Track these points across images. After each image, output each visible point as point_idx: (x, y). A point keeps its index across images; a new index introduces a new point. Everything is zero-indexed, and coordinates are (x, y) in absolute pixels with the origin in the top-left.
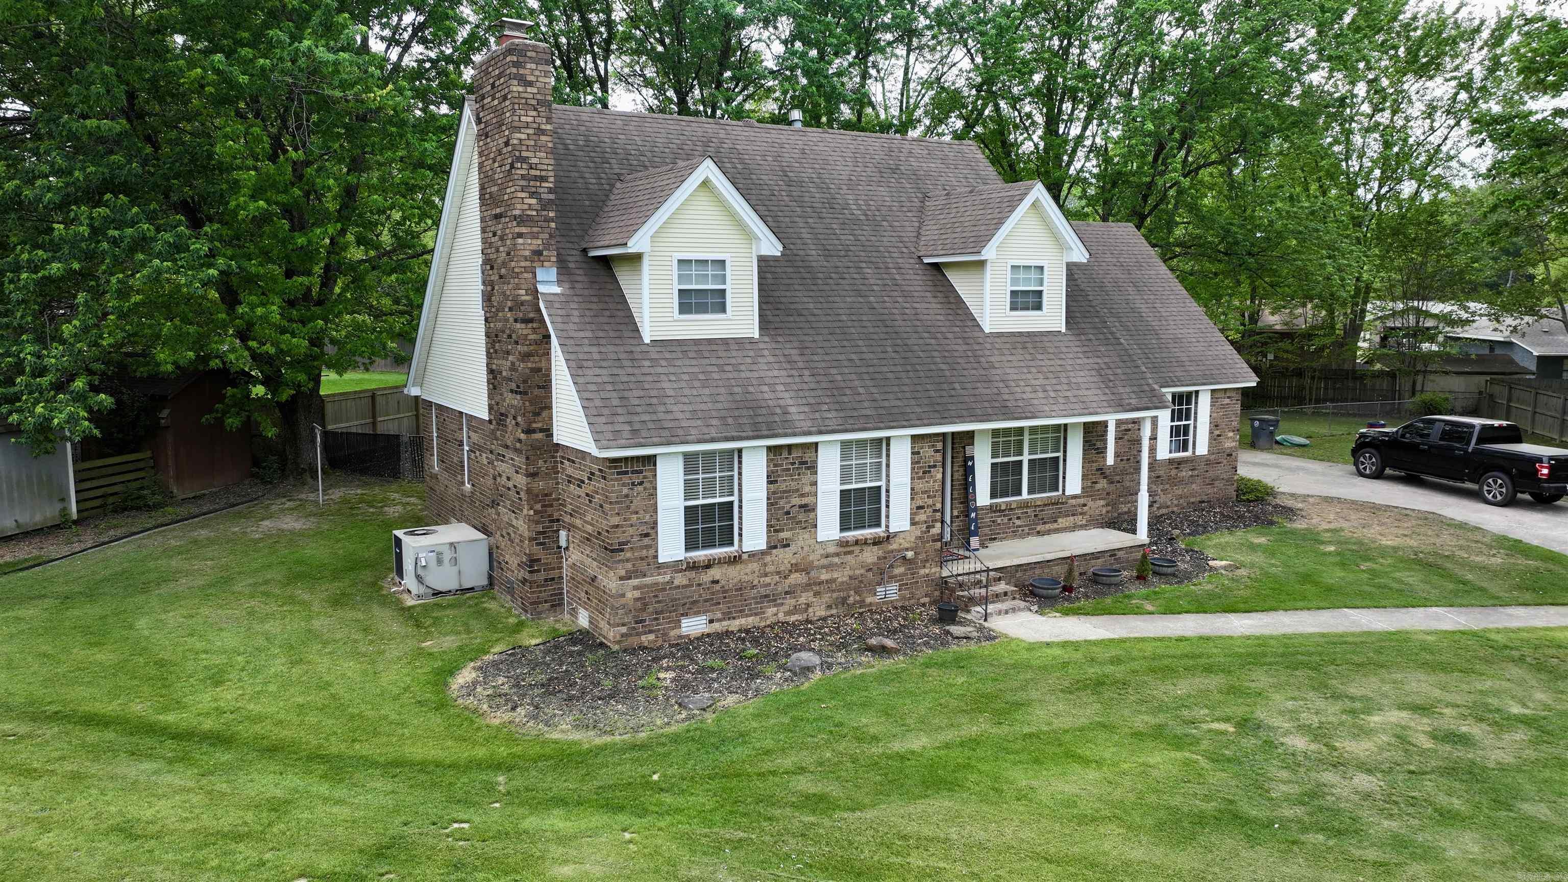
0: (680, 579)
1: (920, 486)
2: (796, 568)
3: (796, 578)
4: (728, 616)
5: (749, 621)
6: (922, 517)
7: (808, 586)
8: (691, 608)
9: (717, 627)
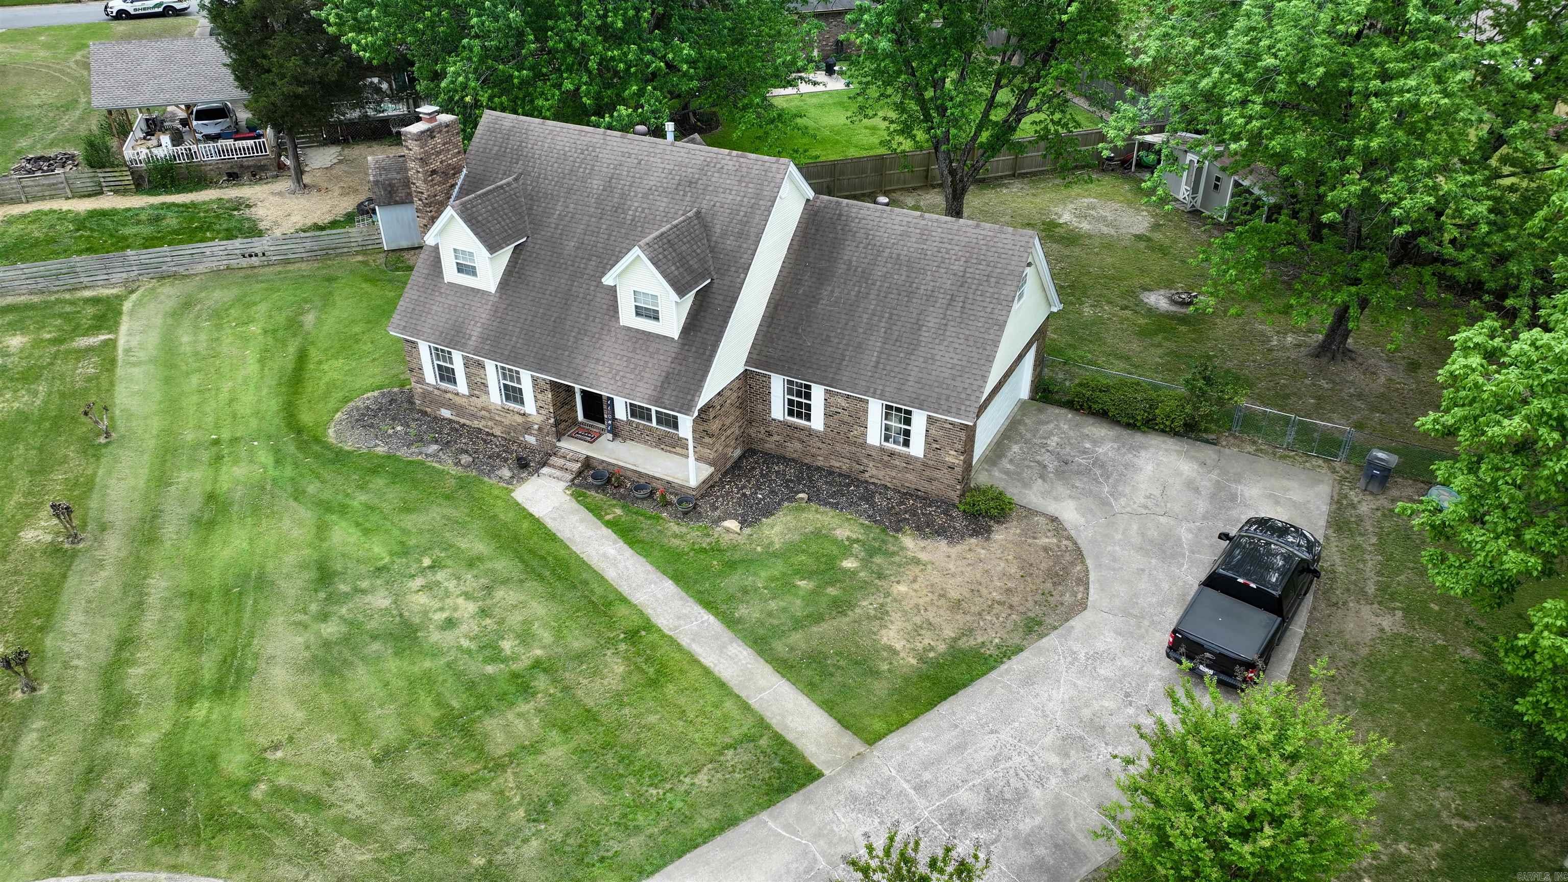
0: (436, 392)
1: (540, 396)
2: (483, 409)
3: (483, 413)
4: (457, 415)
5: (468, 422)
6: (542, 411)
7: (491, 419)
8: (443, 405)
9: (453, 418)
